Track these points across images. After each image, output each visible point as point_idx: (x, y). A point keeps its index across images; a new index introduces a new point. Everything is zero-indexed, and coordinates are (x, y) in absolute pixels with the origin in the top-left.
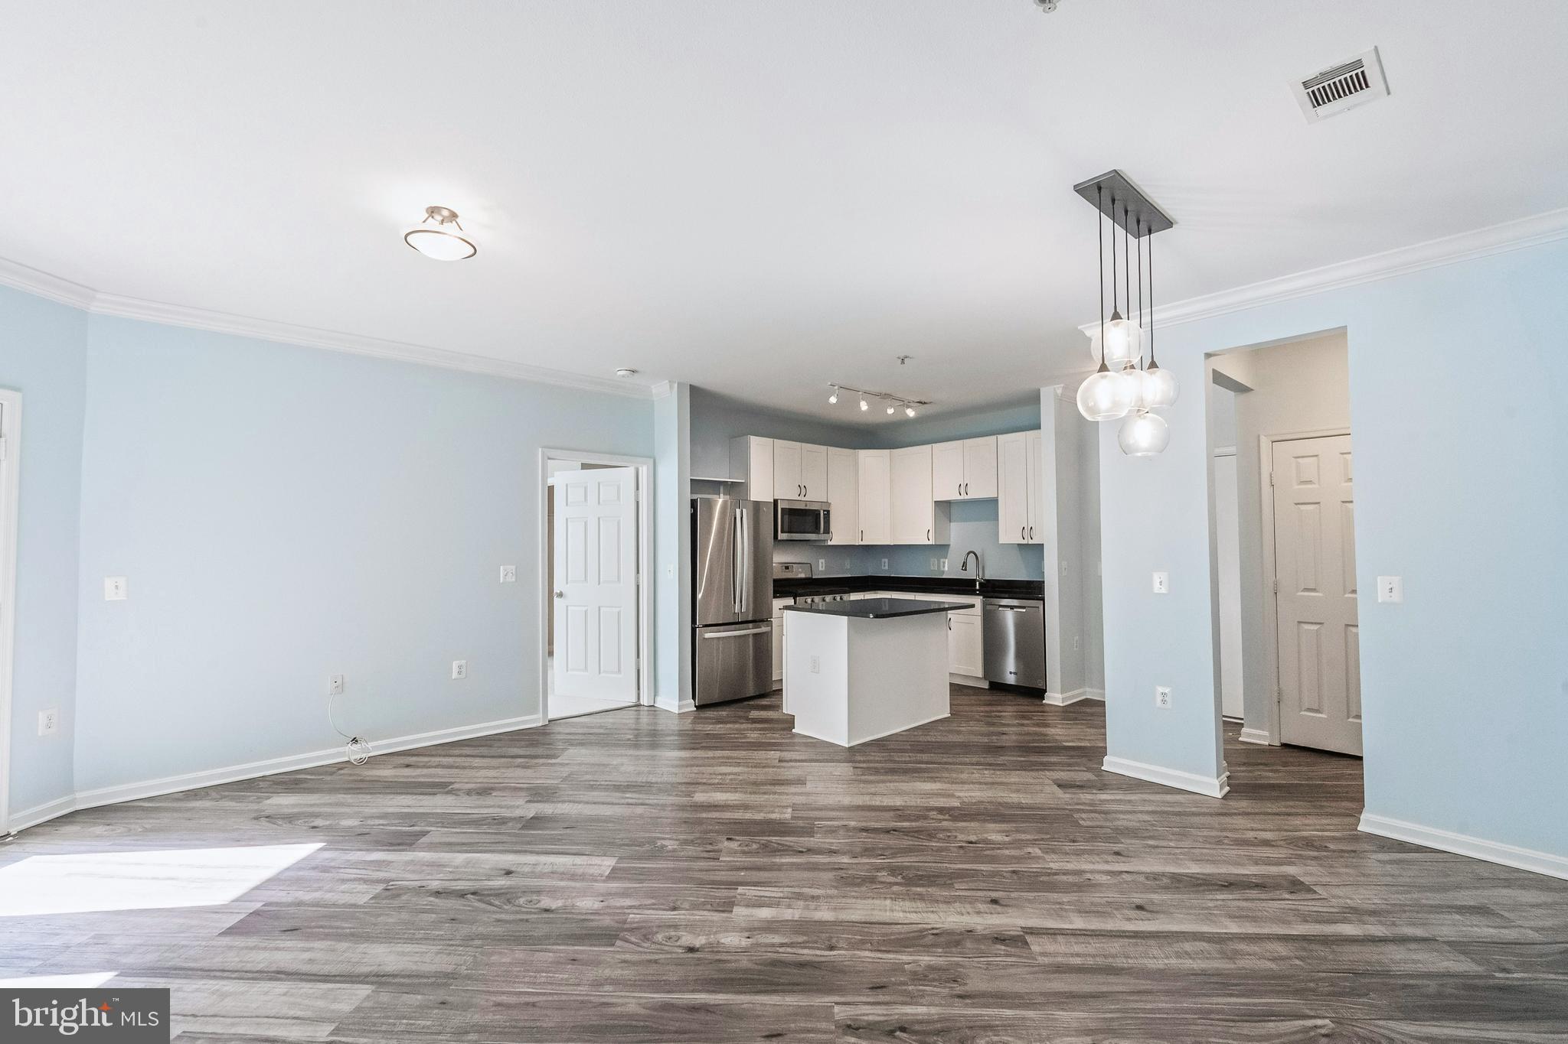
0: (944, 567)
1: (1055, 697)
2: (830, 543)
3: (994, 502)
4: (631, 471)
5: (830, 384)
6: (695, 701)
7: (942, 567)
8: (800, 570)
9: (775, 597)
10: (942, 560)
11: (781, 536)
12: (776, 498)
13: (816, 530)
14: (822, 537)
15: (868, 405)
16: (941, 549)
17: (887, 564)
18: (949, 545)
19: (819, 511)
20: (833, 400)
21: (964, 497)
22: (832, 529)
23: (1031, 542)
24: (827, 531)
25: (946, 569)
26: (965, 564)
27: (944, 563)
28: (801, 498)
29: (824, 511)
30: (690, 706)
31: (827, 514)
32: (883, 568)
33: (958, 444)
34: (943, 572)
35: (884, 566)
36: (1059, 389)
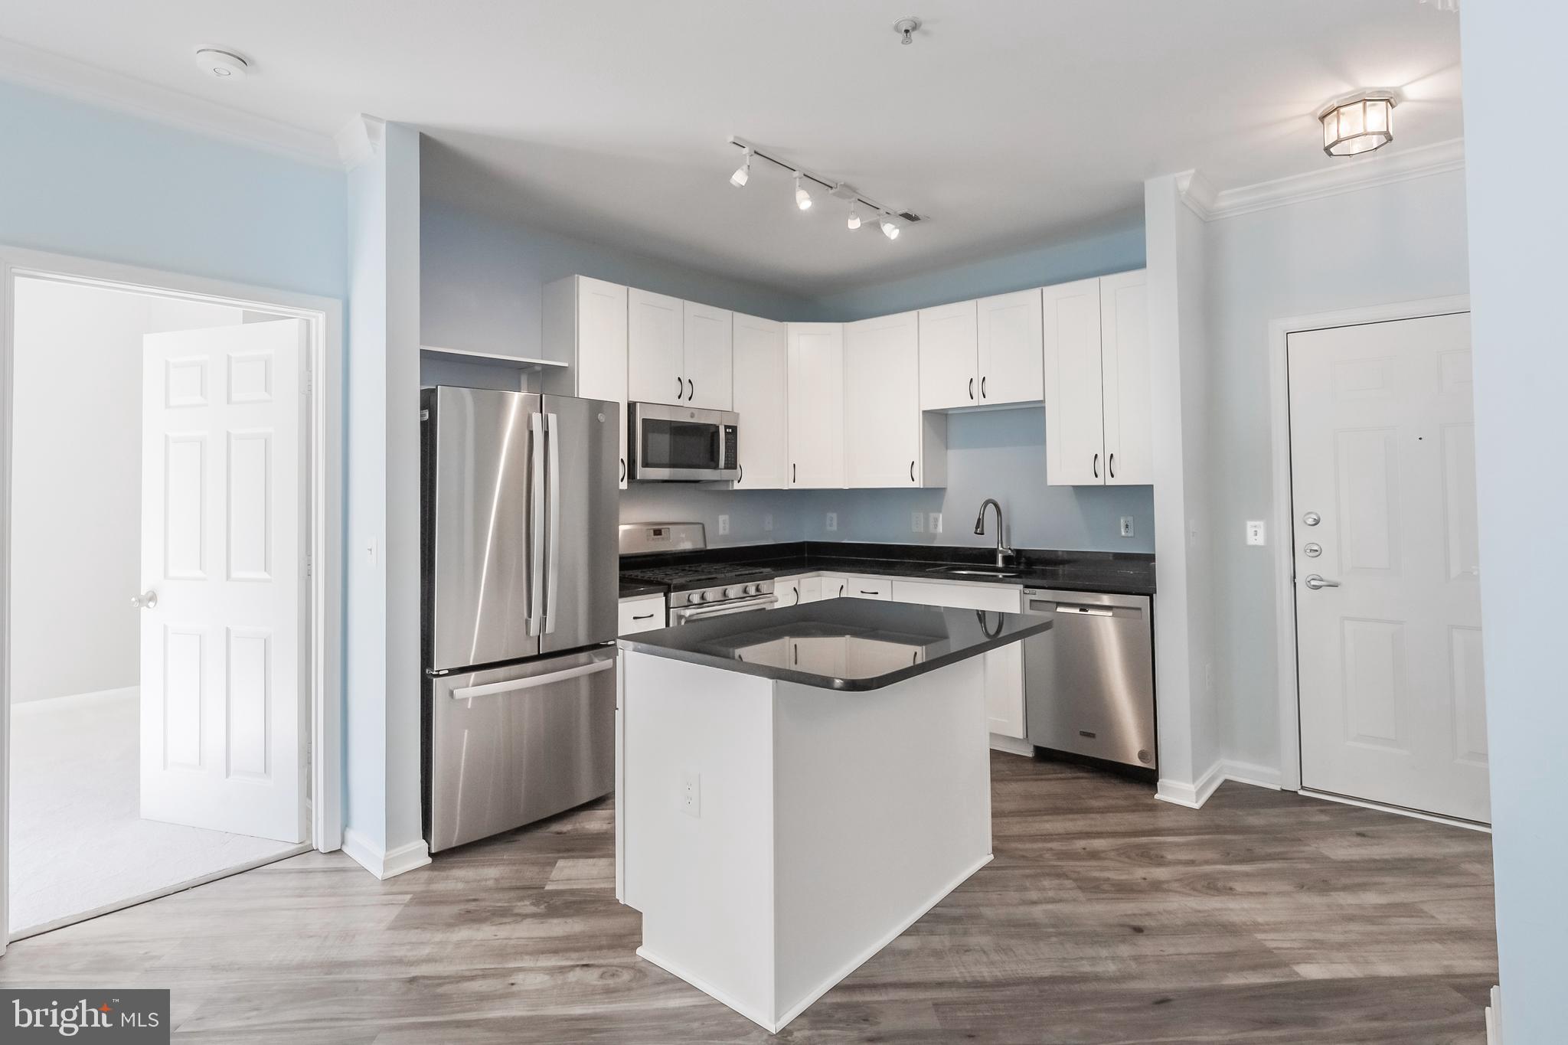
0: (936, 526)
2: (737, 486)
3: (1034, 411)
4: (294, 324)
5: (732, 139)
6: (429, 844)
7: (931, 526)
8: (683, 536)
9: (621, 596)
10: (932, 515)
11: (641, 473)
12: (632, 399)
13: (712, 462)
14: (726, 474)
15: (812, 198)
16: (930, 496)
17: (835, 523)
18: (943, 490)
19: (717, 427)
20: (740, 178)
21: (978, 402)
22: (742, 459)
23: (1110, 482)
24: (732, 464)
25: (940, 529)
26: (980, 523)
27: (936, 520)
28: (684, 402)
29: (726, 427)
30: (416, 853)
31: (732, 432)
32: (829, 528)
33: (968, 306)
34: (934, 536)
35: (831, 525)
36: (1185, 180)
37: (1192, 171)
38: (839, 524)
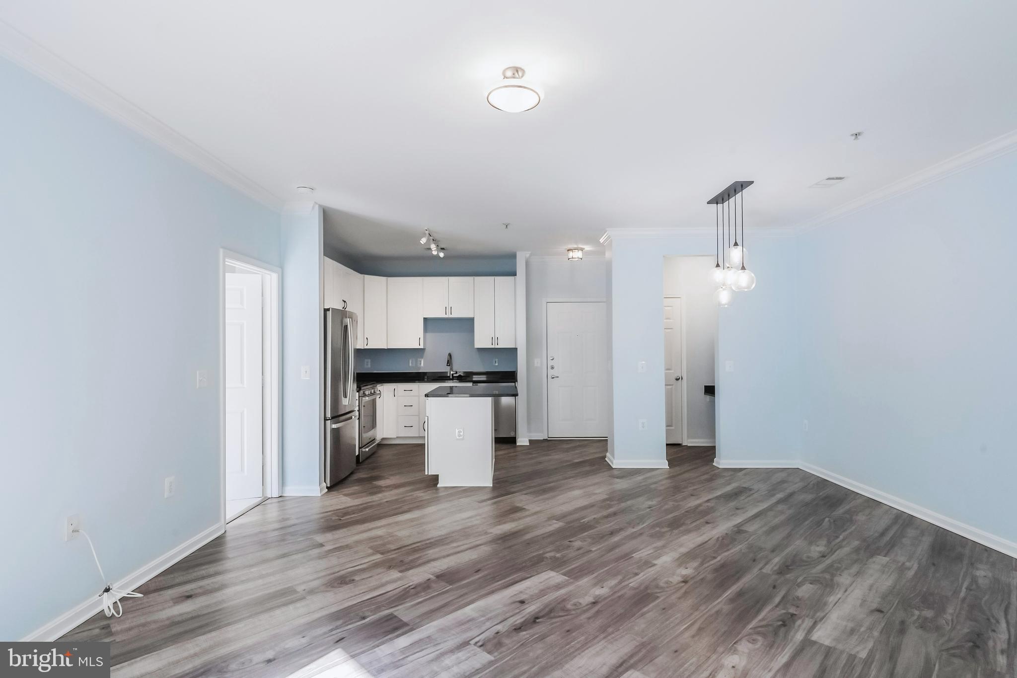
0: (421, 364)
1: (523, 441)
3: (472, 320)
4: (259, 278)
6: (326, 484)
7: (416, 364)
10: (419, 359)
16: (417, 352)
17: (369, 364)
18: (426, 349)
21: (448, 316)
23: (497, 347)
25: (422, 365)
26: (449, 362)
27: (421, 361)
30: (324, 488)
32: (366, 366)
33: (444, 279)
34: (420, 368)
35: (367, 365)
36: (528, 254)
37: (530, 252)
38: (371, 365)
